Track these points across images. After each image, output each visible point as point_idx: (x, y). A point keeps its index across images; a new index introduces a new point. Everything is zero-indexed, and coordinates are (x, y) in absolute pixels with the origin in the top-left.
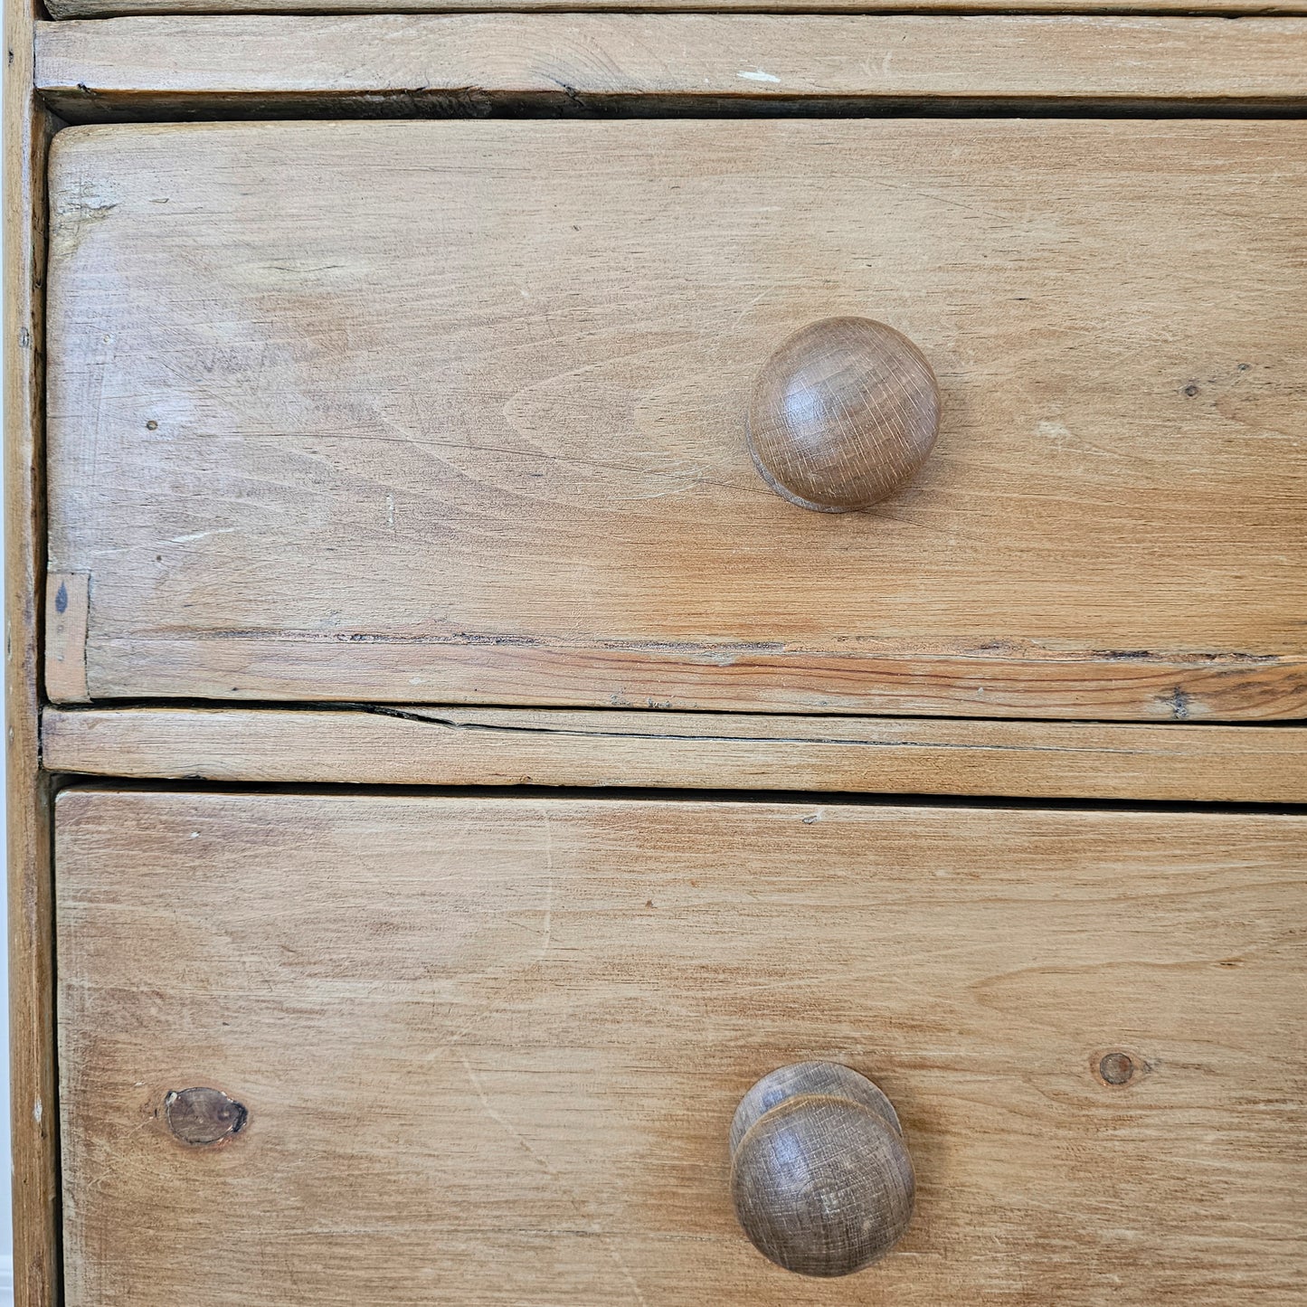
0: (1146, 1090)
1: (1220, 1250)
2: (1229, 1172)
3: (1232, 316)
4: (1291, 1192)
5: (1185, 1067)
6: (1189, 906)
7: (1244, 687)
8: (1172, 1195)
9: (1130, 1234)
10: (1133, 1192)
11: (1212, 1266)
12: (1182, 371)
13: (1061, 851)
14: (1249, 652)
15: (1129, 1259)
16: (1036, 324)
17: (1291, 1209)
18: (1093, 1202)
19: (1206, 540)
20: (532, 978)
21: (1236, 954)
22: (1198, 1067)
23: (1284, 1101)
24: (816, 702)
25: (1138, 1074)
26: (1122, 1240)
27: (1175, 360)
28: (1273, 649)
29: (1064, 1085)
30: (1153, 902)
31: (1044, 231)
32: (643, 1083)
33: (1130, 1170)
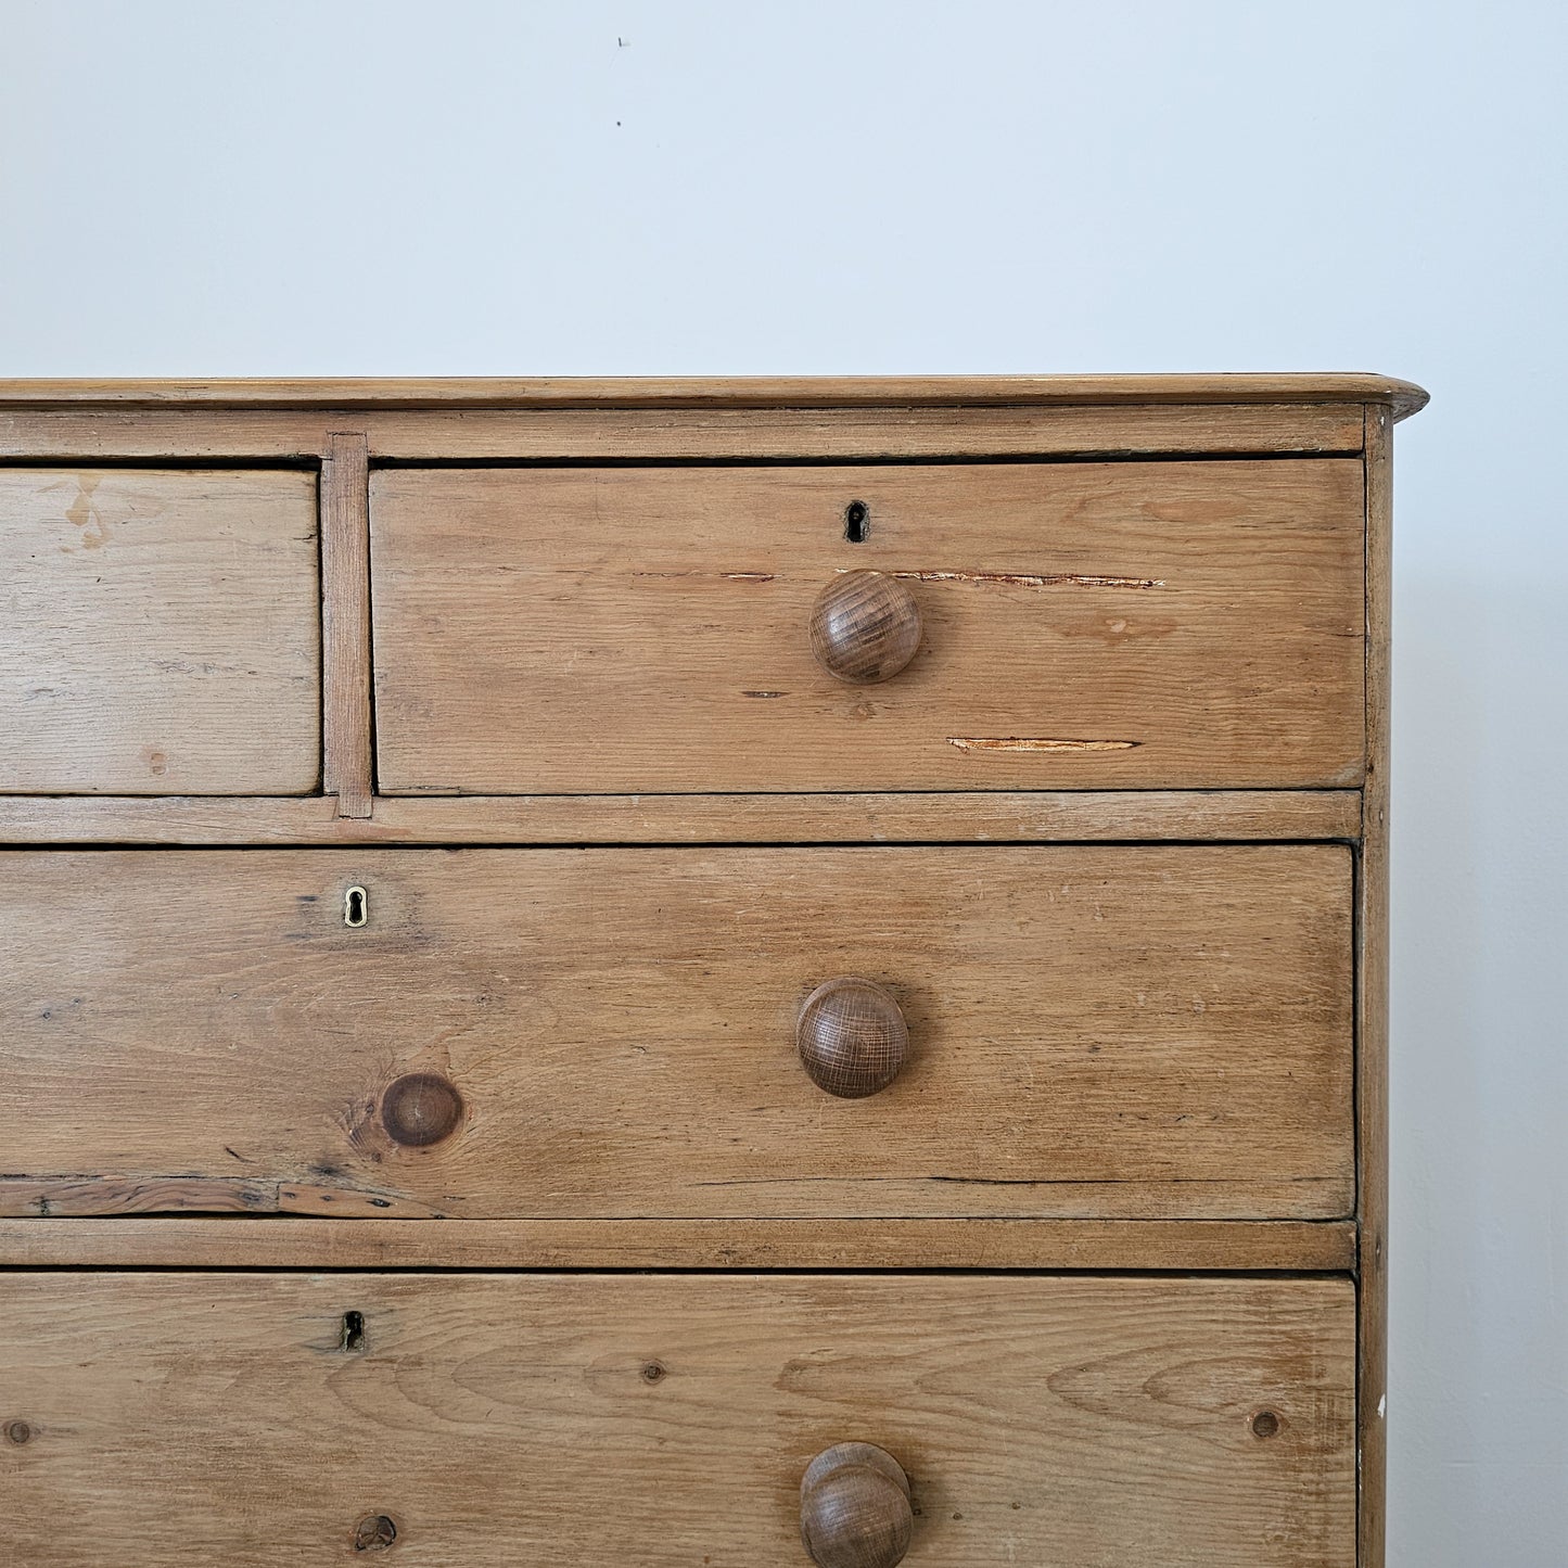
0: (39, 1446)
1: (85, 1544)
2: (89, 1496)
4: (127, 1508)
5: (60, 1430)
6: (59, 1330)
7: (83, 1195)
8: (54, 1512)
9: (32, 1536)
10: (32, 1510)
11: (82, 1555)
12: (41, 1004)
14: (85, 1174)
15: (32, 1552)
17: (128, 1518)
18: (10, 1516)
19: (58, 1106)
21: (88, 1360)
22: (68, 1430)
23: (120, 1451)
25: (32, 1435)
26: (28, 1540)
27: (37, 997)
28: (99, 1172)
30: (39, 1329)
33: (30, 1497)
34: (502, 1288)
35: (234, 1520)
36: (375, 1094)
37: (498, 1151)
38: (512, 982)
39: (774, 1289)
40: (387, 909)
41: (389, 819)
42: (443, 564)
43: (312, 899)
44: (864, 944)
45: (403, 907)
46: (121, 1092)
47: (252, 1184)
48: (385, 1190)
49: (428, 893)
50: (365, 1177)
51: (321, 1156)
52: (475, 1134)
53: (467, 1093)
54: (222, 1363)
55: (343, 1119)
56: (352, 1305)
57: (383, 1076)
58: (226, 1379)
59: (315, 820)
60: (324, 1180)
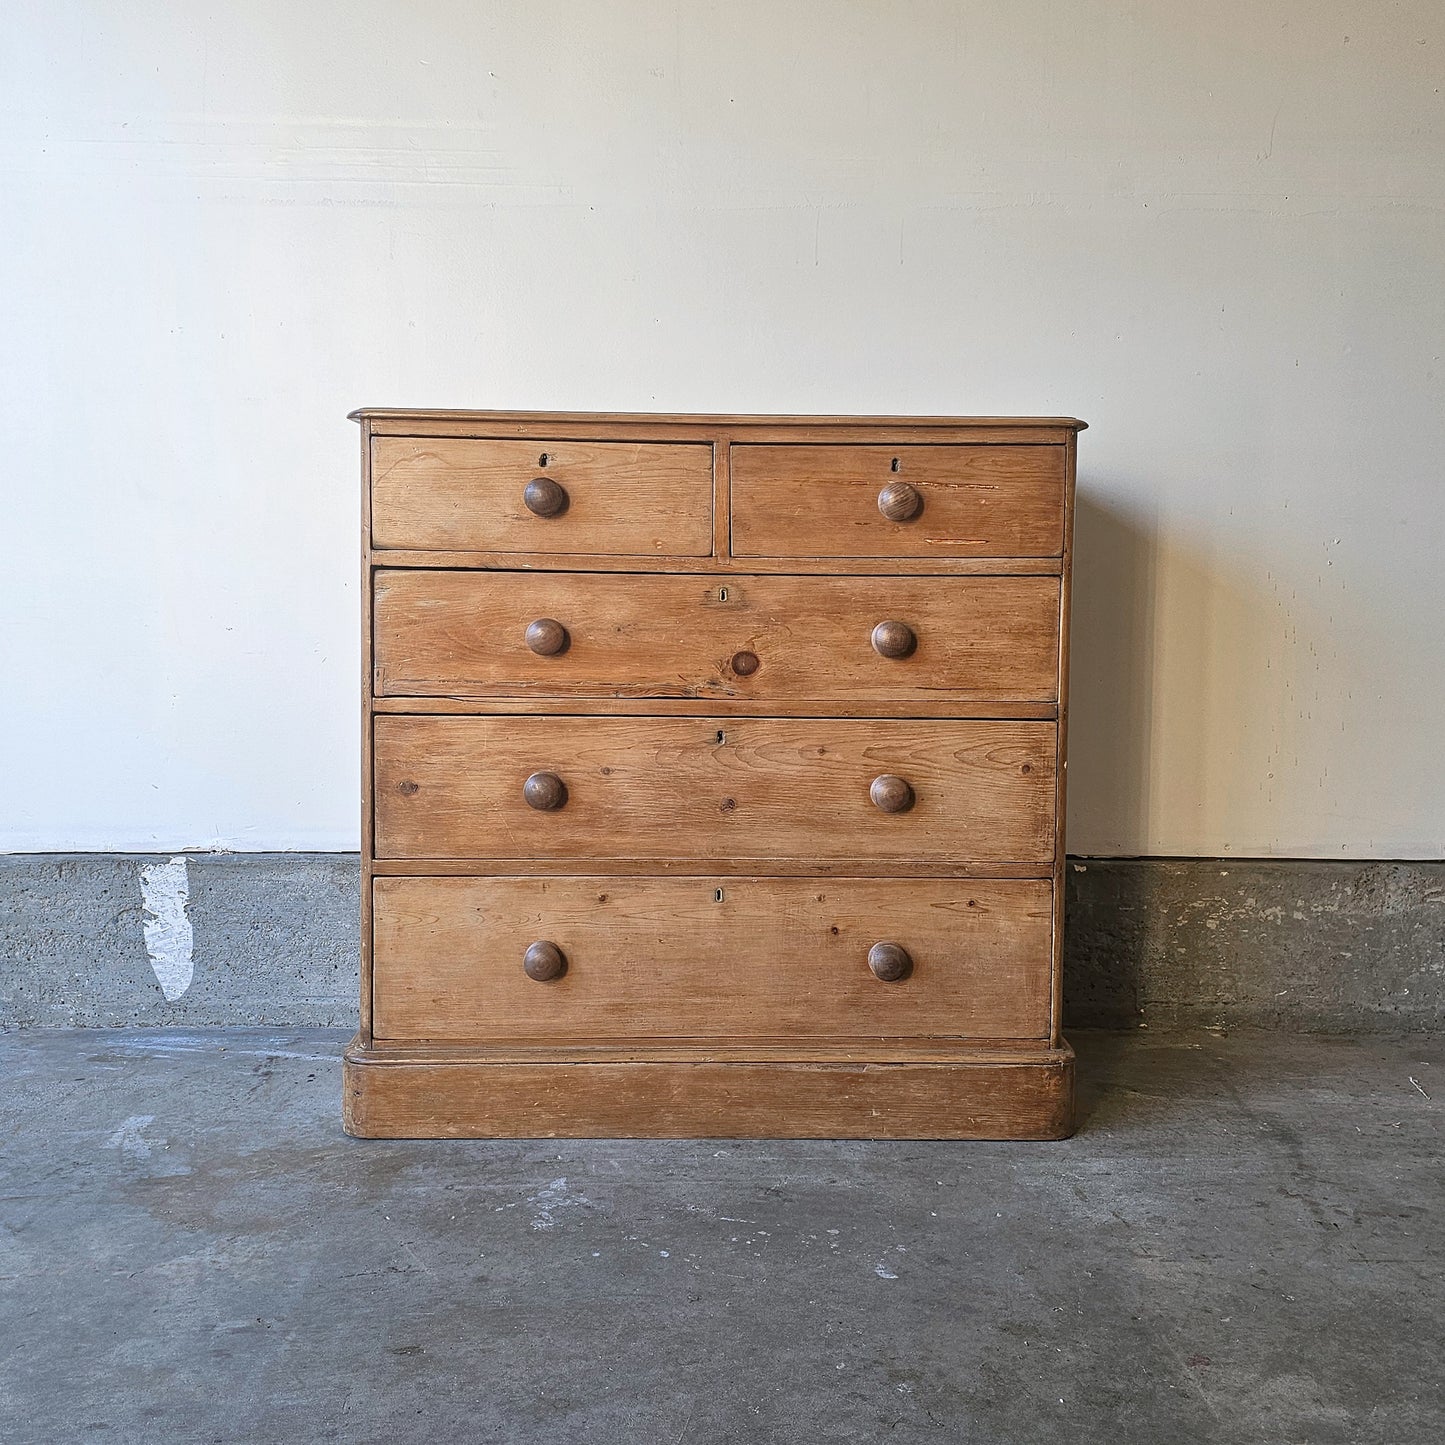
0: (613, 775)
1: (628, 809)
2: (630, 792)
3: (627, 615)
4: (643, 796)
5: (620, 770)
6: (621, 736)
7: (631, 691)
8: (618, 798)
9: (610, 806)
10: (610, 797)
11: (627, 813)
12: (617, 626)
13: (595, 725)
14: (630, 683)
15: (610, 812)
16: (587, 616)
17: (642, 800)
18: (602, 800)
19: (622, 661)
20: (482, 755)
21: (630, 746)
22: (623, 770)
23: (641, 777)
24: (542, 695)
25: (611, 772)
26: (608, 808)
27: (615, 624)
28: (636, 683)
29: (596, 775)
30: (613, 736)
31: (588, 596)
32: (506, 777)
33: (610, 793)
34: (769, 723)
35: (680, 801)
36: (729, 658)
37: (771, 677)
39: (863, 724)
40: (734, 595)
41: (735, 565)
42: (755, 478)
43: (708, 591)
44: (895, 610)
45: (739, 595)
46: (644, 656)
47: (688, 688)
48: (732, 690)
49: (748, 590)
50: (726, 686)
51: (711, 679)
52: (763, 672)
53: (761, 658)
54: (676, 747)
55: (719, 666)
56: (720, 728)
57: (732, 652)
58: (677, 753)
59: (711, 565)
60: (712, 687)
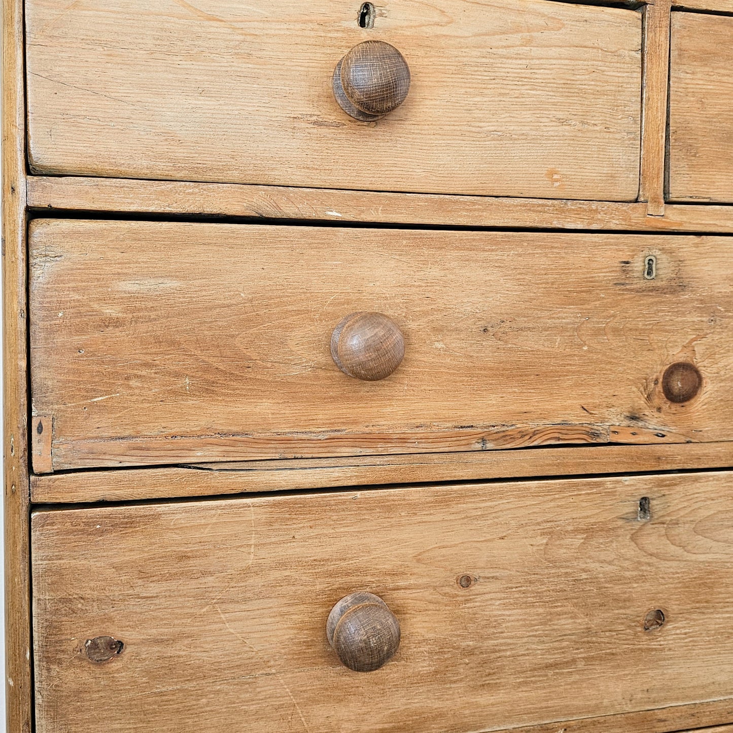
0: (475, 588)
1: (501, 644)
2: (504, 615)
3: (498, 303)
4: (525, 620)
5: (488, 578)
6: (488, 518)
7: (505, 437)
8: (485, 626)
9: (471, 643)
10: (472, 627)
11: (500, 651)
12: (482, 323)
13: (444, 502)
14: (506, 424)
15: (471, 652)
16: (433, 307)
17: (524, 626)
18: (458, 633)
19: (491, 384)
20: (246, 572)
21: (504, 534)
22: (493, 577)
23: (521, 587)
24: (357, 451)
25: (472, 583)
26: (468, 646)
27: (479, 319)
28: (514, 422)
29: (447, 590)
30: (476, 518)
31: (435, 272)
32: (291, 609)
33: (471, 619)
34: (718, 479)
35: (582, 621)
36: (658, 374)
37: (718, 404)
38: (726, 311)
40: (665, 268)
41: (675, 217)
42: (707, 69)
43: (627, 263)
45: (673, 268)
46: (526, 375)
47: (595, 427)
48: (662, 428)
49: (686, 260)
50: (653, 421)
51: (631, 410)
52: (707, 395)
53: (704, 373)
54: (577, 531)
55: (642, 389)
56: (643, 493)
57: (663, 364)
58: (578, 540)
59: (636, 217)
60: (632, 423)
